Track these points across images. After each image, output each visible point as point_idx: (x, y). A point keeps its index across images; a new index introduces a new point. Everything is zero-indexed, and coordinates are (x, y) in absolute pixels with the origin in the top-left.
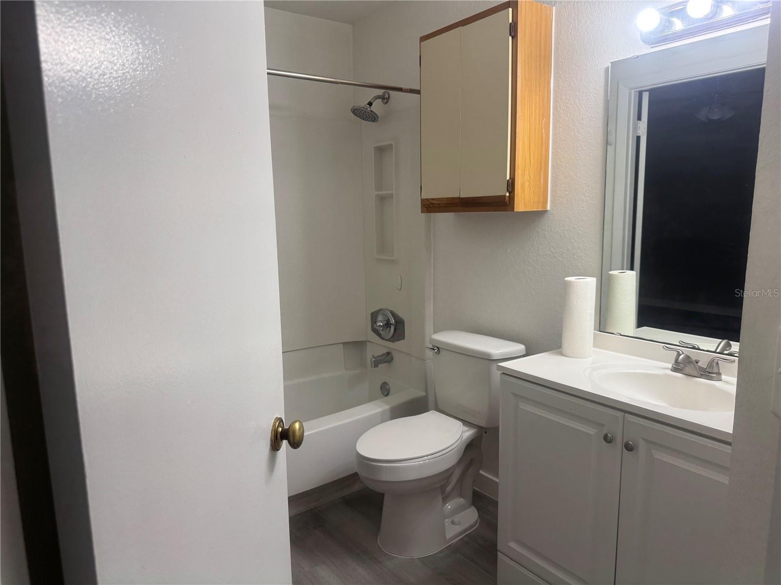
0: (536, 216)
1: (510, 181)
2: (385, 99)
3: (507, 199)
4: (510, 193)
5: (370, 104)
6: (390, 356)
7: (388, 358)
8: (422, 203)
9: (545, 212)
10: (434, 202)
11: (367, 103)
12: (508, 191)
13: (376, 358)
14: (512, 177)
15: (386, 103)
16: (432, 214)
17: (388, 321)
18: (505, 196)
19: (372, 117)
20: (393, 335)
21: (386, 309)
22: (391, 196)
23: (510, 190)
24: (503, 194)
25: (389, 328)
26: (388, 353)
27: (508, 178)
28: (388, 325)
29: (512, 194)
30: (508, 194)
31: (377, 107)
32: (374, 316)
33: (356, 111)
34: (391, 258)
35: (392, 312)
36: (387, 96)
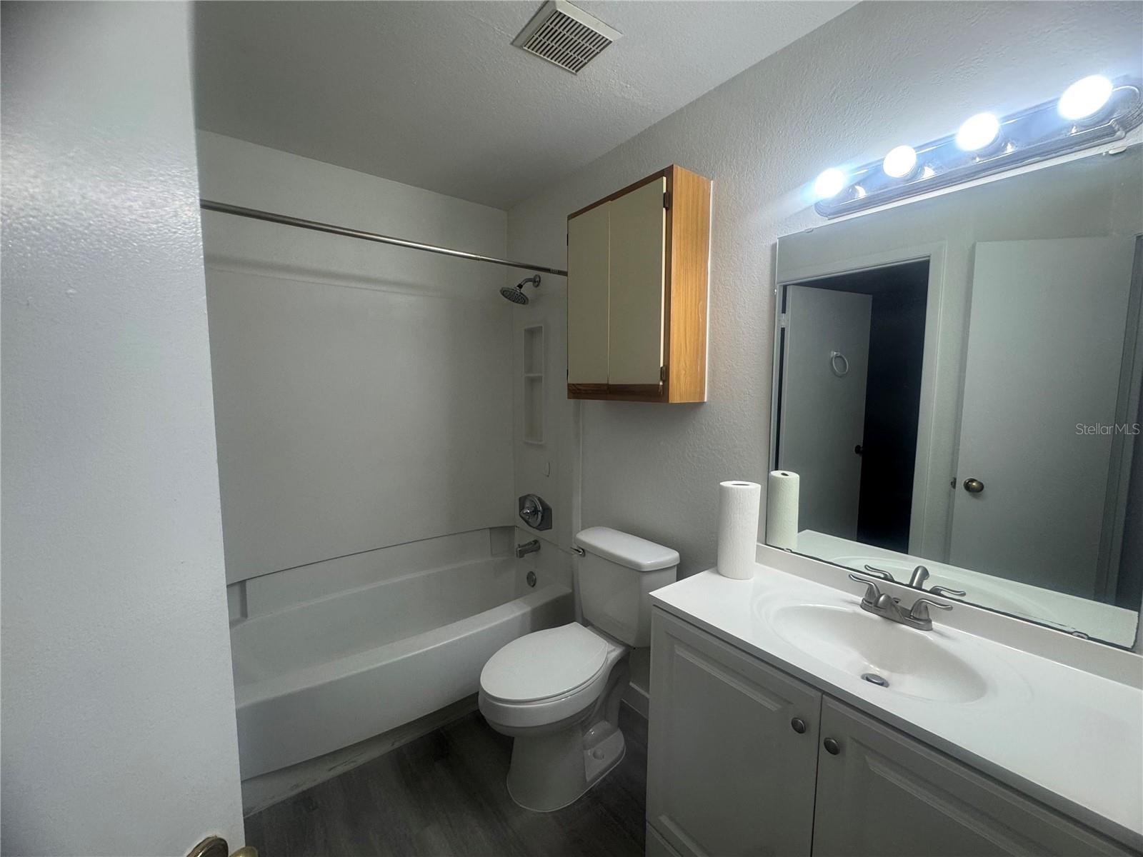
0: (692, 408)
1: (664, 368)
2: (536, 282)
3: (661, 388)
4: (664, 382)
5: (520, 286)
6: (537, 545)
7: (535, 546)
8: (568, 389)
9: (702, 403)
10: (580, 388)
11: (518, 284)
12: (661, 379)
13: (522, 546)
14: (666, 364)
15: (538, 286)
16: (582, 400)
17: (536, 508)
18: (659, 385)
19: (522, 300)
20: (541, 523)
21: (534, 495)
22: (539, 379)
23: (664, 378)
24: (656, 383)
25: (536, 516)
26: (536, 542)
27: (662, 365)
28: (535, 512)
29: (666, 383)
30: (661, 383)
31: (528, 290)
32: (522, 501)
33: (506, 293)
34: (540, 443)
35: (540, 499)
36: (538, 279)
